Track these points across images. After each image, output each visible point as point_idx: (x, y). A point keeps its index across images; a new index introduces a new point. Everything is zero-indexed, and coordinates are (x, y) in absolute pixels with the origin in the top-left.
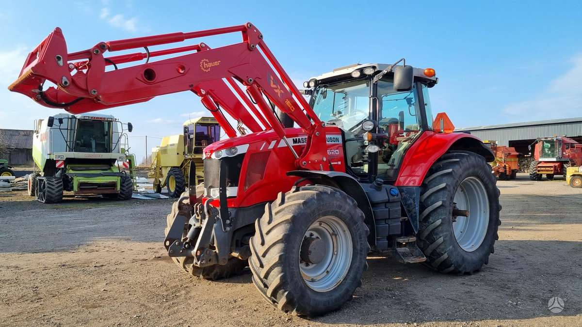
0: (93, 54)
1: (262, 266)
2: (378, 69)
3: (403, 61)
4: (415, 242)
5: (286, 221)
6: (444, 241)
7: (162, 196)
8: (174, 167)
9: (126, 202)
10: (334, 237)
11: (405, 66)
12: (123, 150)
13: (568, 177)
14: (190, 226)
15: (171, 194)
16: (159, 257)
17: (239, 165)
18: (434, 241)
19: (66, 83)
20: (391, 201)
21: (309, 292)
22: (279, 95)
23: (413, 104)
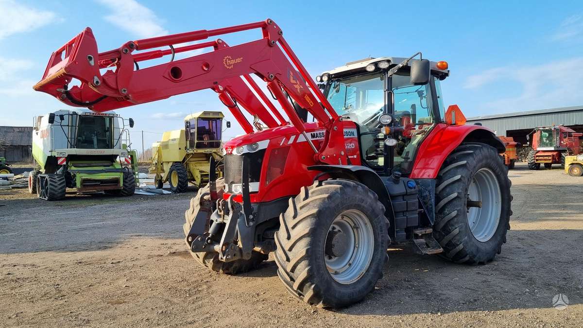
0: (122, 53)
1: (288, 260)
2: (392, 63)
3: (419, 55)
4: (431, 233)
5: (312, 215)
6: (460, 231)
7: (165, 192)
8: (176, 162)
9: (130, 198)
10: (355, 230)
11: (421, 60)
12: (125, 146)
13: (567, 166)
14: (212, 221)
15: (174, 189)
16: (174, 253)
18: (449, 232)
19: (97, 82)
20: (408, 194)
21: (334, 284)
22: (299, 91)
23: (424, 97)
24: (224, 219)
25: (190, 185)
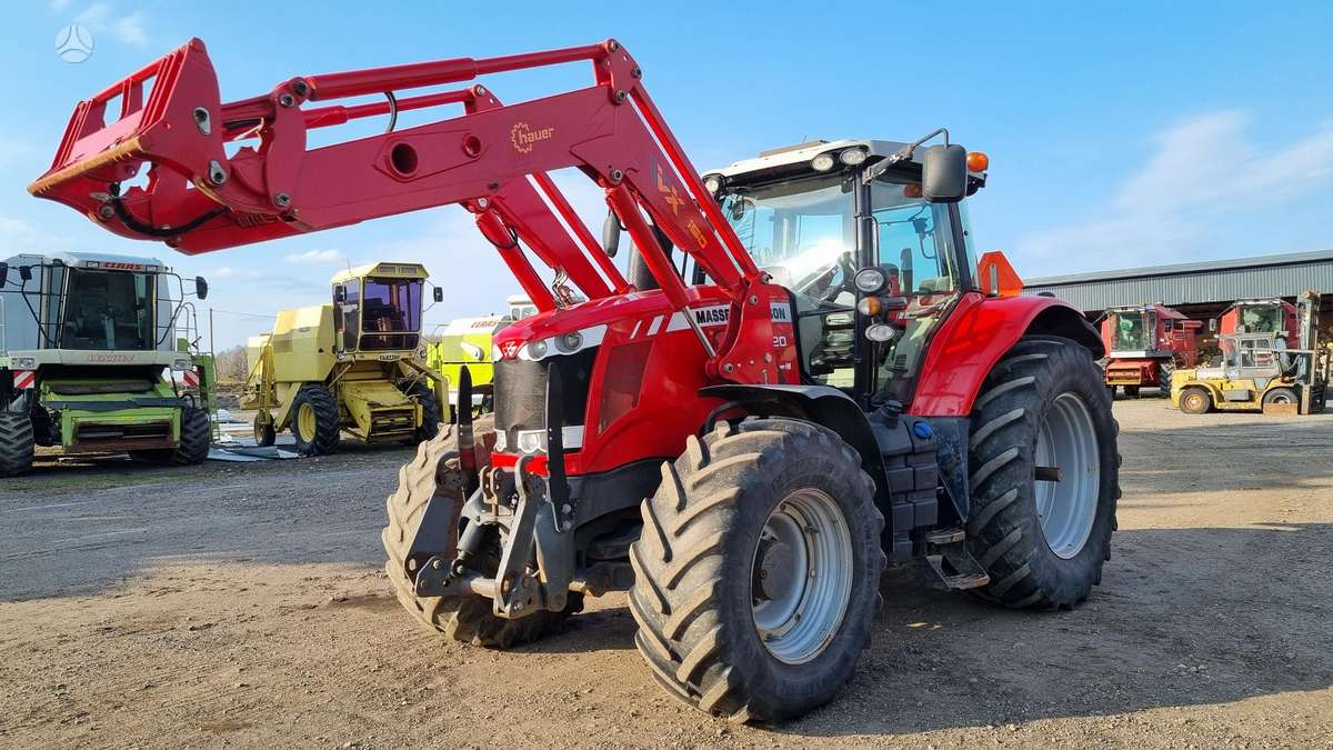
0: (278, 107)
1: (667, 610)
2: (872, 152)
3: (942, 135)
4: (962, 542)
5: (724, 503)
6: (1023, 536)
7: (284, 454)
8: (310, 383)
9: (192, 469)
10: (809, 537)
11: (948, 146)
12: (183, 344)
13: (1176, 391)
14: (466, 520)
15: (306, 447)
16: (345, 600)
17: (581, 375)
18: (999, 538)
19: (218, 176)
20: (917, 451)
21: (772, 666)
22: (675, 211)
23: (929, 232)
24: (497, 514)
25: (344, 435)
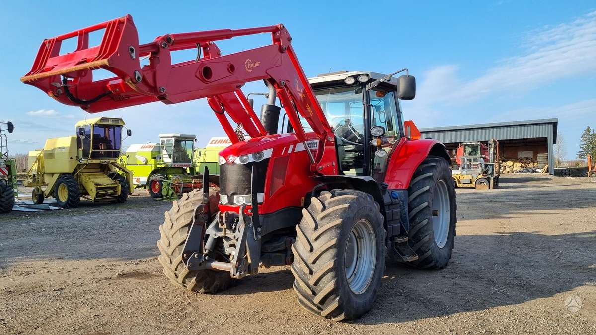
0: (160, 46)
1: (311, 273)
2: (371, 77)
5: (336, 226)
6: (429, 239)
8: (64, 174)
10: (358, 240)
11: (408, 76)
14: (208, 235)
15: (63, 205)
16: (124, 275)
18: (420, 240)
19: (138, 78)
20: (393, 204)
21: (352, 296)
22: (302, 100)
23: (383, 112)
25: (82, 199)
